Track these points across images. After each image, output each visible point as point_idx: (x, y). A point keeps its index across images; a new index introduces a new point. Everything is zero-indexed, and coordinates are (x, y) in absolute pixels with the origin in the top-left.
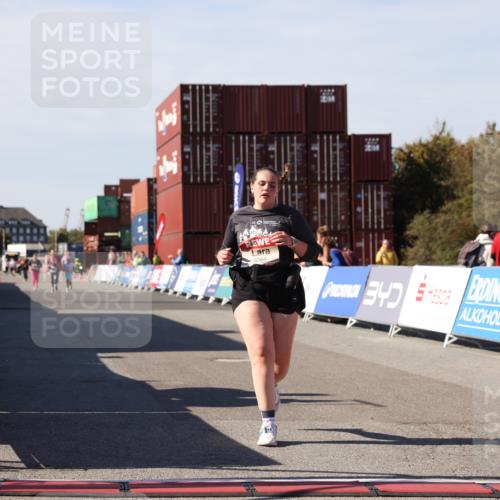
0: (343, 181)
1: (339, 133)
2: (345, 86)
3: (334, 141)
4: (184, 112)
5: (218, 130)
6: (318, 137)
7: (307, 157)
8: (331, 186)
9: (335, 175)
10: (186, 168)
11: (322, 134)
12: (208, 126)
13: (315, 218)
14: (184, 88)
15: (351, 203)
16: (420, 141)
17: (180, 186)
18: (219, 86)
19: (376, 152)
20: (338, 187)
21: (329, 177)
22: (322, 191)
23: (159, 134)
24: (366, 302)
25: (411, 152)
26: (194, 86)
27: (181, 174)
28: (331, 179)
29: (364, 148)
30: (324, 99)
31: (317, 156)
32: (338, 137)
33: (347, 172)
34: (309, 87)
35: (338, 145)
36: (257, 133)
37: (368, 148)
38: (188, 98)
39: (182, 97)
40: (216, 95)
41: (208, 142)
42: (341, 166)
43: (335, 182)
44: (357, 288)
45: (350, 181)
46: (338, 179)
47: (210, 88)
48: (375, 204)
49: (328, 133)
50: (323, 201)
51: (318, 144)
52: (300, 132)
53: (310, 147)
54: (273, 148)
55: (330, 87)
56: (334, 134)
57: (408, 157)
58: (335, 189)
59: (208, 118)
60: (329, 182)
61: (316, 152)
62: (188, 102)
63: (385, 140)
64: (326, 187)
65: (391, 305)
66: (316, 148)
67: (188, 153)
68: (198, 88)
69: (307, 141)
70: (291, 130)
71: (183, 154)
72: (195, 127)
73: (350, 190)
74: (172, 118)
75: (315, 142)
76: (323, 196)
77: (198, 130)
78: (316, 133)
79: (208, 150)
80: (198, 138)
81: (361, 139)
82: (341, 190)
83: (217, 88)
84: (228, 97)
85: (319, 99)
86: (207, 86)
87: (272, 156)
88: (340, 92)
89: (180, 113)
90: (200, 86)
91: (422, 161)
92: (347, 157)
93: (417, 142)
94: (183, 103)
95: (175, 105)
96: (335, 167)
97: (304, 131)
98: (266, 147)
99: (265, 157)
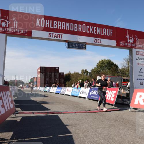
4: (41, 70)
7: (55, 75)
12: (43, 71)
14: (41, 67)
15: (60, 80)
19: (62, 75)
23: (38, 72)
28: (57, 77)
30: (57, 69)
32: (58, 73)
34: (55, 67)
36: (49, 72)
38: (41, 68)
44: (60, 90)
45: (59, 78)
48: (62, 80)
54: (51, 74)
57: (66, 75)
63: (63, 73)
65: (64, 92)
69: (55, 73)
70: (53, 72)
71: (40, 74)
74: (39, 70)
76: (56, 79)
81: (61, 73)
83: (44, 67)
84: (46, 68)
88: (58, 68)
92: (59, 75)
99: (50, 75)
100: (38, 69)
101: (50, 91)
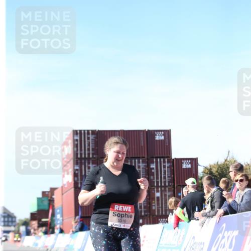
0: (170, 186)
1: (167, 157)
2: (170, 130)
3: (164, 162)
4: (75, 146)
5: (95, 156)
6: (155, 160)
7: (148, 171)
8: (163, 189)
9: (165, 182)
10: (76, 179)
11: (157, 158)
12: (89, 154)
13: (154, 208)
16: (218, 162)
17: (73, 189)
18: (95, 130)
19: (189, 169)
20: (167, 189)
21: (161, 184)
22: (158, 191)
26: (81, 131)
28: (163, 184)
29: (182, 166)
30: (157, 138)
31: (154, 171)
32: (166, 160)
33: (172, 180)
34: (149, 131)
35: (167, 165)
37: (184, 166)
38: (77, 138)
39: (73, 137)
40: (93, 136)
41: (89, 163)
42: (168, 177)
43: (165, 186)
45: (174, 185)
46: (167, 184)
47: (90, 132)
49: (160, 158)
50: (158, 198)
51: (155, 164)
52: (144, 157)
53: (150, 166)
55: (161, 131)
56: (164, 158)
57: (210, 170)
58: (165, 190)
59: (89, 149)
60: (161, 186)
61: (153, 168)
62: (77, 140)
63: (194, 161)
64: (160, 189)
66: (153, 166)
67: (77, 170)
68: (83, 132)
69: (148, 163)
70: (139, 156)
71: (75, 170)
72: (81, 154)
73: (174, 191)
75: (153, 163)
76: (158, 194)
77: (83, 156)
78: (153, 157)
79: (89, 168)
80: (83, 161)
81: (180, 161)
82: (169, 191)
83: (94, 132)
85: (155, 138)
86: (88, 131)
88: (167, 133)
90: (84, 131)
91: (217, 173)
92: (172, 172)
93: (216, 163)
94: (74, 141)
96: (165, 178)
97: (146, 157)
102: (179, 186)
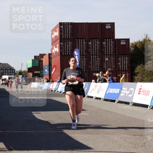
0: (114, 54)
1: (112, 38)
2: (114, 23)
3: (111, 41)
4: (61, 31)
5: (72, 37)
6: (105, 40)
7: (102, 46)
9: (111, 52)
10: (61, 50)
11: (106, 38)
12: (68, 36)
13: (104, 67)
14: (61, 24)
15: (116, 61)
16: (139, 41)
17: (59, 56)
18: (72, 23)
19: (124, 45)
21: (109, 53)
22: (107, 57)
23: (52, 39)
24: (122, 95)
25: (136, 45)
26: (64, 23)
27: (60, 52)
29: (120, 43)
30: (107, 27)
31: (105, 46)
32: (112, 40)
33: (115, 51)
34: (102, 23)
35: (112, 42)
36: (85, 38)
37: (122, 43)
38: (62, 27)
39: (60, 26)
40: (71, 26)
41: (68, 42)
42: (113, 49)
43: (111, 55)
44: (118, 90)
45: (116, 54)
48: (124, 62)
49: (108, 38)
50: (107, 61)
52: (99, 38)
53: (103, 43)
54: (90, 43)
55: (109, 23)
56: (110, 38)
57: (135, 46)
58: (111, 57)
59: (68, 34)
60: (109, 55)
61: (104, 44)
62: (62, 28)
63: (127, 40)
65: (130, 96)
66: (104, 43)
67: (62, 45)
69: (102, 41)
70: (96, 38)
71: (60, 45)
72: (64, 36)
73: (116, 57)
74: (57, 34)
76: (107, 59)
79: (69, 44)
80: (65, 40)
81: (119, 40)
82: (113, 57)
83: (71, 24)
84: (75, 26)
85: (105, 27)
86: (68, 23)
87: (90, 46)
89: (59, 32)
90: (66, 23)
91: (140, 47)
92: (115, 46)
93: (138, 41)
94: (60, 29)
95: (58, 29)
96: (111, 50)
98: (88, 43)
99: (88, 46)
100: (54, 30)
101: (89, 94)
102: (119, 54)
